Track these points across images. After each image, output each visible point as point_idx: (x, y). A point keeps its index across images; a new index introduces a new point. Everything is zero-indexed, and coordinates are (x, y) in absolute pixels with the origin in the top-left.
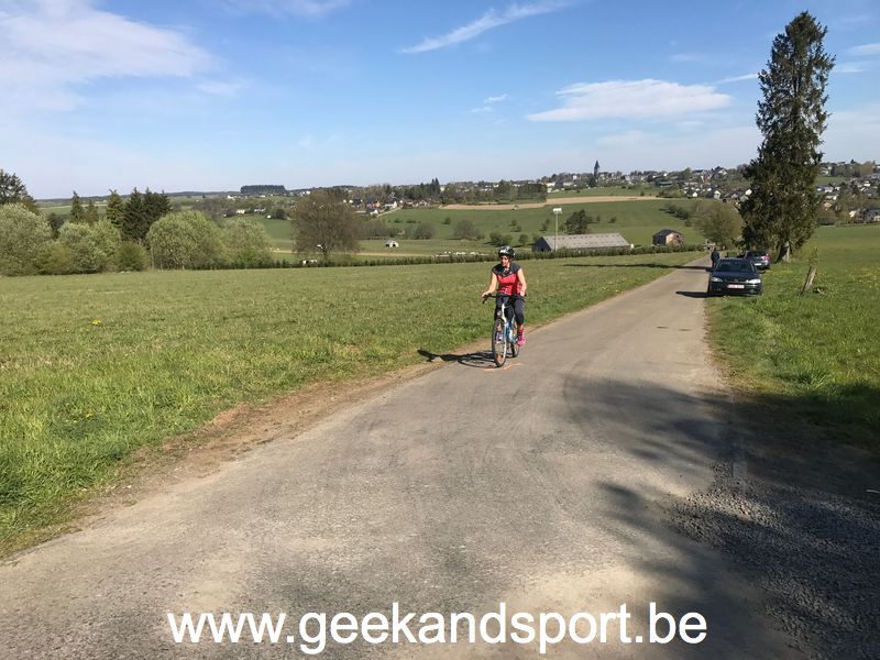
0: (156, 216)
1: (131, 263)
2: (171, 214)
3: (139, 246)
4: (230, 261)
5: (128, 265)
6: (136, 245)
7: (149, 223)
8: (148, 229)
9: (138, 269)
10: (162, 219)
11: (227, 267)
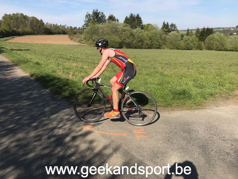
0: (209, 35)
1: (200, 48)
2: (213, 34)
3: (202, 43)
4: (229, 49)
5: (198, 48)
6: (201, 43)
7: (206, 37)
8: (206, 38)
9: (201, 49)
10: (210, 36)
11: (228, 51)
